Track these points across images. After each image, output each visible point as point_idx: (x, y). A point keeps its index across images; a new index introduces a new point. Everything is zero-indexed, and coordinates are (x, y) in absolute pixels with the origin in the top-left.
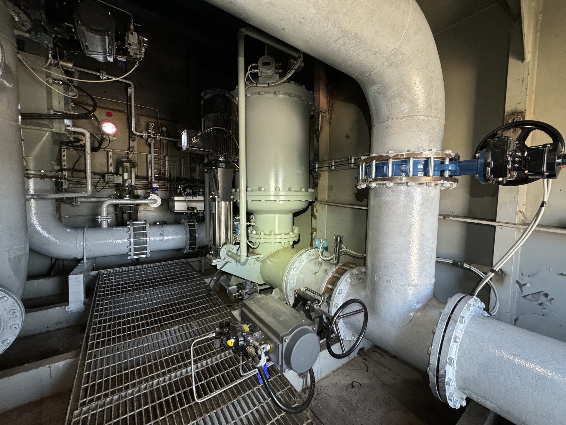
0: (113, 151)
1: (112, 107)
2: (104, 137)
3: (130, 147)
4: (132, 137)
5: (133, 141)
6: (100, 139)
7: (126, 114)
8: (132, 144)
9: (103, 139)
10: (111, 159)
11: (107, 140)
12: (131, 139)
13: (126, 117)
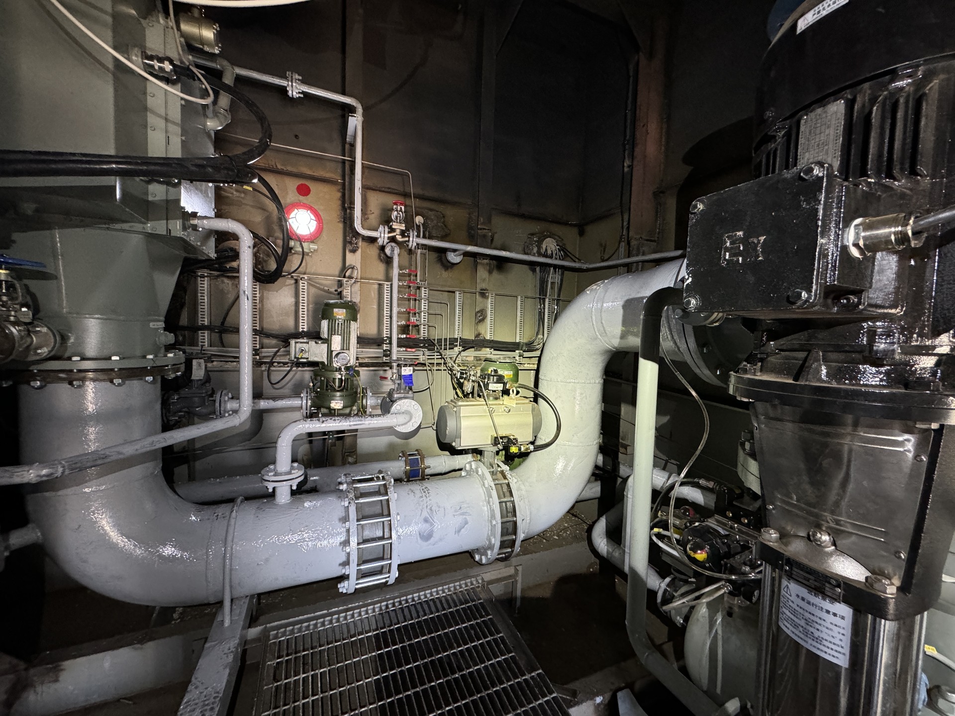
0: (309, 279)
1: (309, 172)
2: (292, 243)
3: (344, 268)
4: (350, 243)
5: (354, 251)
6: (279, 251)
7: (340, 187)
8: (351, 259)
9: (288, 250)
10: (304, 297)
11: (296, 253)
12: (349, 247)
13: (339, 195)
